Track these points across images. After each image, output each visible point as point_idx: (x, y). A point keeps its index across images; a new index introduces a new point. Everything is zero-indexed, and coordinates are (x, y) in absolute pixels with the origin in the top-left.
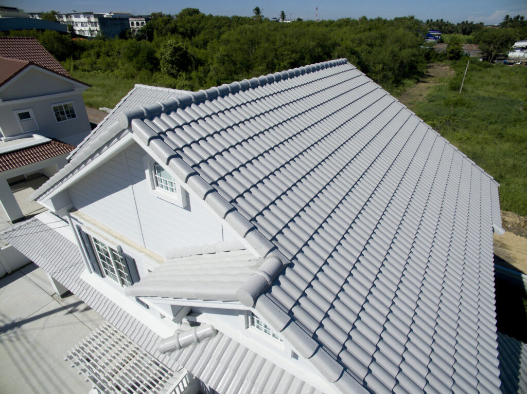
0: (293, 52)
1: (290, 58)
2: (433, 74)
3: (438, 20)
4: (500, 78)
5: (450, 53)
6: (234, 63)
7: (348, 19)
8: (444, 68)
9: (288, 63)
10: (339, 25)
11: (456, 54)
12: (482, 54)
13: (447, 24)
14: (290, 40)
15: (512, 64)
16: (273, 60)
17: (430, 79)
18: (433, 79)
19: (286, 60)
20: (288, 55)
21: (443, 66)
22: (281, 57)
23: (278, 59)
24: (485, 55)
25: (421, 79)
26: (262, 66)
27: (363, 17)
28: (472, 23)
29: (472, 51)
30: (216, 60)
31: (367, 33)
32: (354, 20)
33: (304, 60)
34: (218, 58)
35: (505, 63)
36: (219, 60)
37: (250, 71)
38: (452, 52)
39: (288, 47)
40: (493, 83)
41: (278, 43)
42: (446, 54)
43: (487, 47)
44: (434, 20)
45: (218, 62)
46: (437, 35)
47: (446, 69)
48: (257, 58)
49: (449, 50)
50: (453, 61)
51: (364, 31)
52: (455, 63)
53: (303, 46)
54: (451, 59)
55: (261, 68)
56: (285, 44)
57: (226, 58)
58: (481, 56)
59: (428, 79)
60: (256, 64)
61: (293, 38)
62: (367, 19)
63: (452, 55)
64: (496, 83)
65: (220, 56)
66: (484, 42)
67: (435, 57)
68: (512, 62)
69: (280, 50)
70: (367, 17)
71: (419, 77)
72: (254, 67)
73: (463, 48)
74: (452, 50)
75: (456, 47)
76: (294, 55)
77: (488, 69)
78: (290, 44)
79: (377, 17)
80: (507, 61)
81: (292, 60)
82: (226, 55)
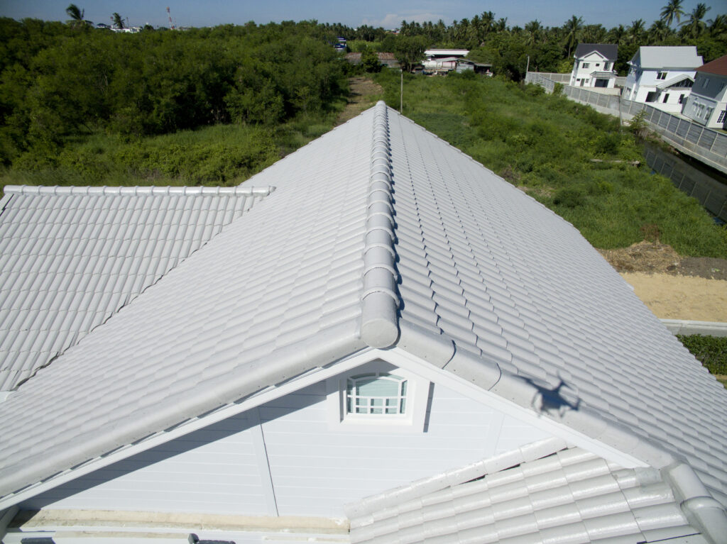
0: (177, 81)
1: (174, 91)
2: (358, 92)
3: (335, 24)
4: (429, 90)
5: (367, 64)
6: (77, 106)
7: (229, 25)
8: (366, 82)
9: (171, 98)
10: (221, 35)
11: (373, 65)
12: (400, 63)
13: (346, 29)
14: (165, 63)
15: (431, 74)
16: (145, 98)
17: (358, 98)
18: (362, 98)
19: (166, 94)
20: (170, 86)
21: (365, 81)
22: (158, 90)
23: (152, 93)
24: (403, 65)
25: (349, 100)
26: (131, 106)
27: (250, 22)
28: (372, 27)
29: (389, 60)
30: (36, 103)
31: (266, 45)
32: (238, 27)
33: (195, 91)
34: (40, 99)
35: (424, 73)
36: (43, 103)
37: (111, 117)
38: (369, 63)
39: (165, 74)
40: (426, 97)
41: (147, 70)
42: (362, 65)
43: (402, 56)
44: (331, 24)
45: (41, 106)
46: (342, 42)
47: (370, 84)
48: (116, 94)
49: (365, 60)
50: (373, 74)
51: (262, 42)
52: (377, 76)
53: (189, 71)
54: (370, 70)
55: (128, 109)
56: (159, 69)
57: (57, 97)
58: (399, 66)
59: (357, 98)
60: (119, 105)
61: (168, 59)
62: (256, 25)
63: (369, 67)
64: (428, 97)
65: (42, 95)
66: (398, 50)
67: (352, 70)
68: (429, 72)
69: (154, 79)
70: (256, 23)
71: (346, 98)
72: (115, 109)
73: (379, 57)
74: (369, 61)
75: (371, 57)
76: (178, 86)
77: (413, 81)
78: (167, 70)
79: (269, 23)
80: (425, 71)
81: (178, 94)
82: (56, 93)
